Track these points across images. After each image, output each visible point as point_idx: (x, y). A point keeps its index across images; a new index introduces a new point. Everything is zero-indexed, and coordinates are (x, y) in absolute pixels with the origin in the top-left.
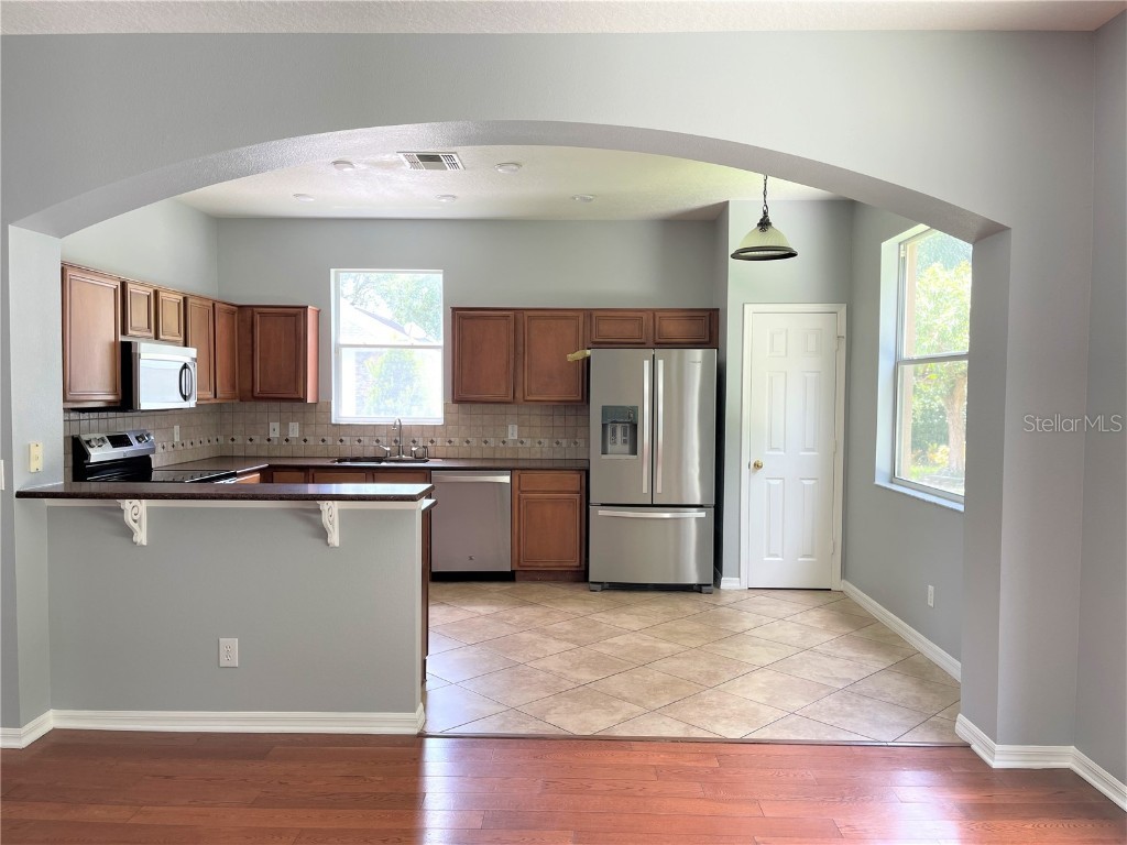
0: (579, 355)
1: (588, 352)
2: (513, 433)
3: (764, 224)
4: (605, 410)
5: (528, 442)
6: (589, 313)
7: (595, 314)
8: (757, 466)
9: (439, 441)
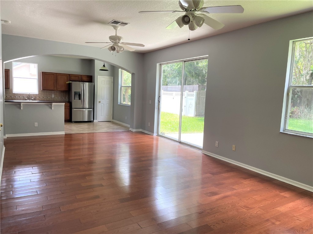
0: (68, 82)
1: (70, 82)
2: (53, 96)
3: (104, 66)
4: (75, 92)
5: (56, 98)
6: (69, 75)
7: (70, 75)
8: (100, 102)
9: (37, 97)
